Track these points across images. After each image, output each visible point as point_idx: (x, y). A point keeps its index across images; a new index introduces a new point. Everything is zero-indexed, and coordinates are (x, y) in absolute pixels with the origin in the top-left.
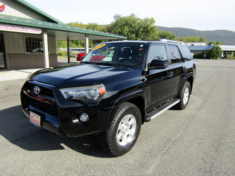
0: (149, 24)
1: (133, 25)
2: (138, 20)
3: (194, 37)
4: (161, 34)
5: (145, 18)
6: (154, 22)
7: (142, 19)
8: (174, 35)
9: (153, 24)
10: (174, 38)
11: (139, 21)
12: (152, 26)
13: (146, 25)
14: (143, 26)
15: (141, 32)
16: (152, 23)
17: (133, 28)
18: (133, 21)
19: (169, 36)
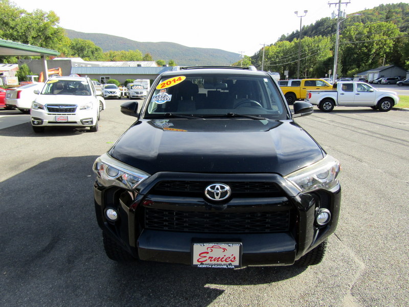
0: (47, 23)
1: (12, 24)
2: (21, 13)
3: (132, 51)
4: (75, 45)
5: (35, 11)
6: (57, 20)
7: (30, 12)
8: (98, 47)
9: (57, 24)
10: (99, 52)
11: (23, 15)
12: (56, 27)
13: (42, 25)
14: (34, 25)
15: (33, 37)
16: (53, 22)
17: (13, 28)
18: (11, 14)
19: (90, 49)
